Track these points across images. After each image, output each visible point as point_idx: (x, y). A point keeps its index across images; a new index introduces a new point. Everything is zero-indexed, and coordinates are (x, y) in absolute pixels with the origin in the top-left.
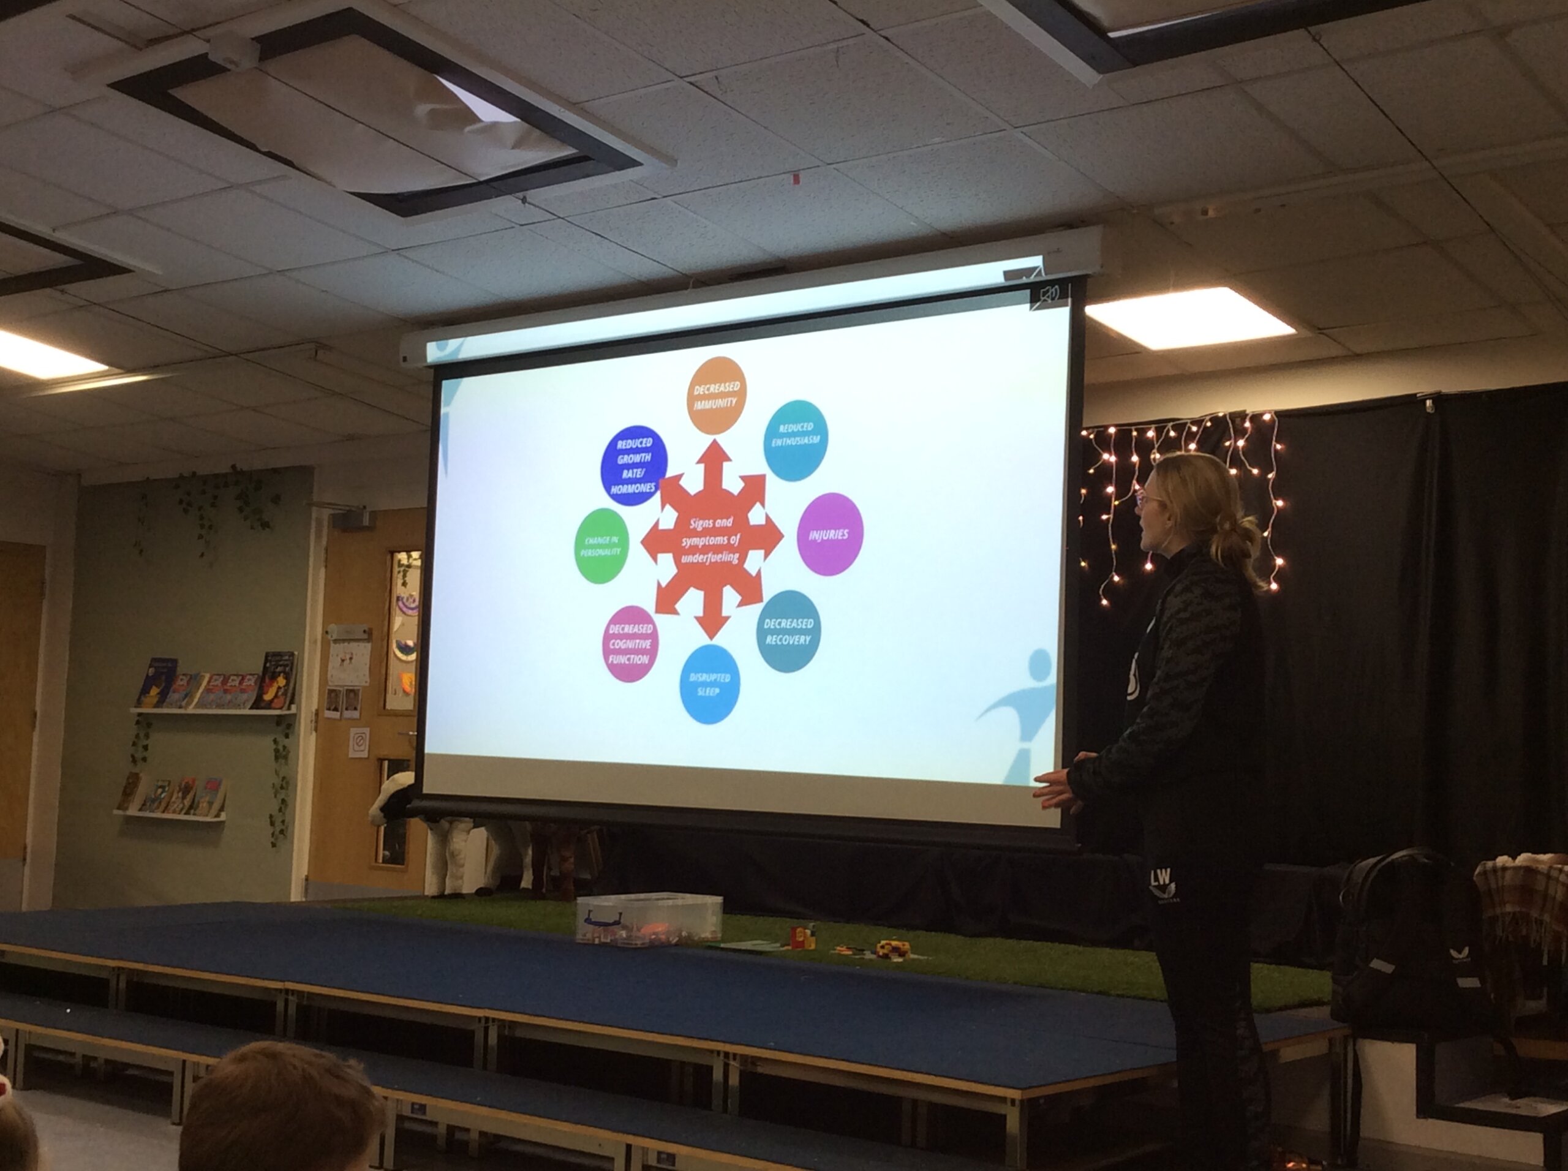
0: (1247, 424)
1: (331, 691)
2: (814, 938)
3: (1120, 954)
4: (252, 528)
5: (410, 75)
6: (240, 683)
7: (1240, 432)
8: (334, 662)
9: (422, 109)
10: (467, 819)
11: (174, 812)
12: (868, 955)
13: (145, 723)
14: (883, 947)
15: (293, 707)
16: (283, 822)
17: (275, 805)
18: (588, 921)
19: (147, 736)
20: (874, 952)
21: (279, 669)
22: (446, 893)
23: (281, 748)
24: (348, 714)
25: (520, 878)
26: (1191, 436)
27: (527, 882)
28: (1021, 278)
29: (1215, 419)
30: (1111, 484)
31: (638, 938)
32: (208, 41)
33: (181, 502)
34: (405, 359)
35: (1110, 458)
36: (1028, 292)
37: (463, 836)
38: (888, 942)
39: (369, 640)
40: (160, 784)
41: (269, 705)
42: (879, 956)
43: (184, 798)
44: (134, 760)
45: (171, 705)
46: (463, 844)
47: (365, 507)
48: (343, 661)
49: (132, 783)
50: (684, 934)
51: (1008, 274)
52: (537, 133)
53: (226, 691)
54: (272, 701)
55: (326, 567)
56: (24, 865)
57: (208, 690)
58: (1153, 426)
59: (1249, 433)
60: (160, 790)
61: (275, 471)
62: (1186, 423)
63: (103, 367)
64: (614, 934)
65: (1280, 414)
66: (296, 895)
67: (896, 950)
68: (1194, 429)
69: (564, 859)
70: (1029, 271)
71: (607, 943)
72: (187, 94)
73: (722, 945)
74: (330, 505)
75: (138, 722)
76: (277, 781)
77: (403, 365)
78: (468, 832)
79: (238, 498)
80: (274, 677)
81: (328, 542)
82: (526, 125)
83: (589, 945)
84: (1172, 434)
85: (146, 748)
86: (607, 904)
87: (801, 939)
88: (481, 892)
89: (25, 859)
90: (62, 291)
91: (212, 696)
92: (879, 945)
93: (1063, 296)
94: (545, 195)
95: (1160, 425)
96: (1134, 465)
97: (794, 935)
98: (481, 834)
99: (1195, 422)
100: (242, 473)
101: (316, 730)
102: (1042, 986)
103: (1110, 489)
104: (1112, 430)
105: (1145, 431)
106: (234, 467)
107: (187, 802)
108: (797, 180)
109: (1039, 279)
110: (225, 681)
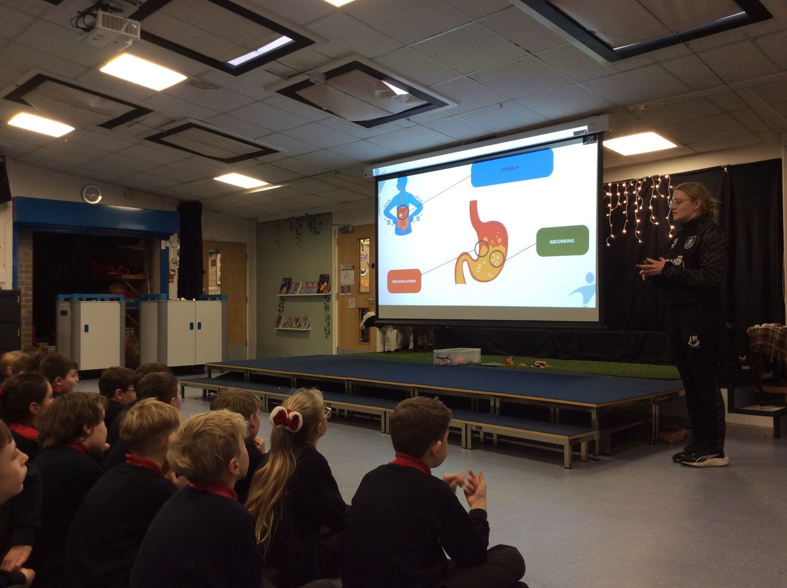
0: (659, 180)
1: (342, 287)
2: (513, 361)
3: (618, 364)
4: (313, 234)
5: (374, 81)
6: (312, 285)
7: (657, 183)
8: (342, 277)
9: (378, 92)
10: (391, 326)
11: (294, 327)
12: (532, 366)
13: (282, 299)
14: (537, 363)
15: (330, 292)
16: (329, 330)
17: (326, 324)
18: (437, 357)
19: (283, 303)
20: (534, 365)
21: (324, 280)
22: (386, 351)
23: (327, 306)
24: (348, 294)
25: (409, 346)
26: (639, 185)
27: (411, 346)
28: (580, 134)
29: (647, 179)
30: (610, 203)
31: (454, 362)
32: (309, 75)
33: (290, 226)
34: (366, 175)
35: (609, 194)
36: (582, 139)
37: (390, 332)
39: (353, 269)
40: (288, 318)
42: (536, 366)
43: (296, 323)
44: (280, 312)
45: (290, 293)
46: (390, 335)
47: (349, 225)
48: (345, 276)
49: (280, 318)
50: (469, 361)
51: (575, 133)
52: (414, 97)
53: (308, 288)
54: (323, 291)
55: (338, 245)
56: (247, 346)
57: (302, 288)
58: (625, 182)
59: (660, 183)
60: (289, 321)
61: (320, 214)
62: (637, 181)
63: (266, 184)
64: (446, 361)
65: (671, 176)
66: (334, 353)
67: (541, 364)
68: (640, 182)
69: (424, 339)
70: (582, 131)
71: (444, 365)
72: (300, 93)
73: (482, 364)
74: (338, 225)
75: (280, 299)
76: (326, 317)
77: (366, 177)
78: (392, 331)
79: (308, 224)
80: (323, 283)
81: (338, 237)
82: (411, 95)
83: (438, 365)
84: (632, 185)
85: (283, 307)
86: (443, 352)
87: (508, 361)
88: (396, 351)
89: (247, 344)
90: (256, 160)
91: (303, 290)
92: (535, 363)
93: (595, 139)
94: (415, 118)
95: (627, 182)
96: (618, 196)
97: (506, 360)
98: (395, 331)
99: (640, 180)
100: (309, 216)
101: (338, 300)
102: (594, 374)
103: (610, 205)
104: (610, 185)
105: (622, 184)
106: (306, 214)
107: (298, 324)
108: (501, 106)
109: (586, 134)
110: (307, 285)
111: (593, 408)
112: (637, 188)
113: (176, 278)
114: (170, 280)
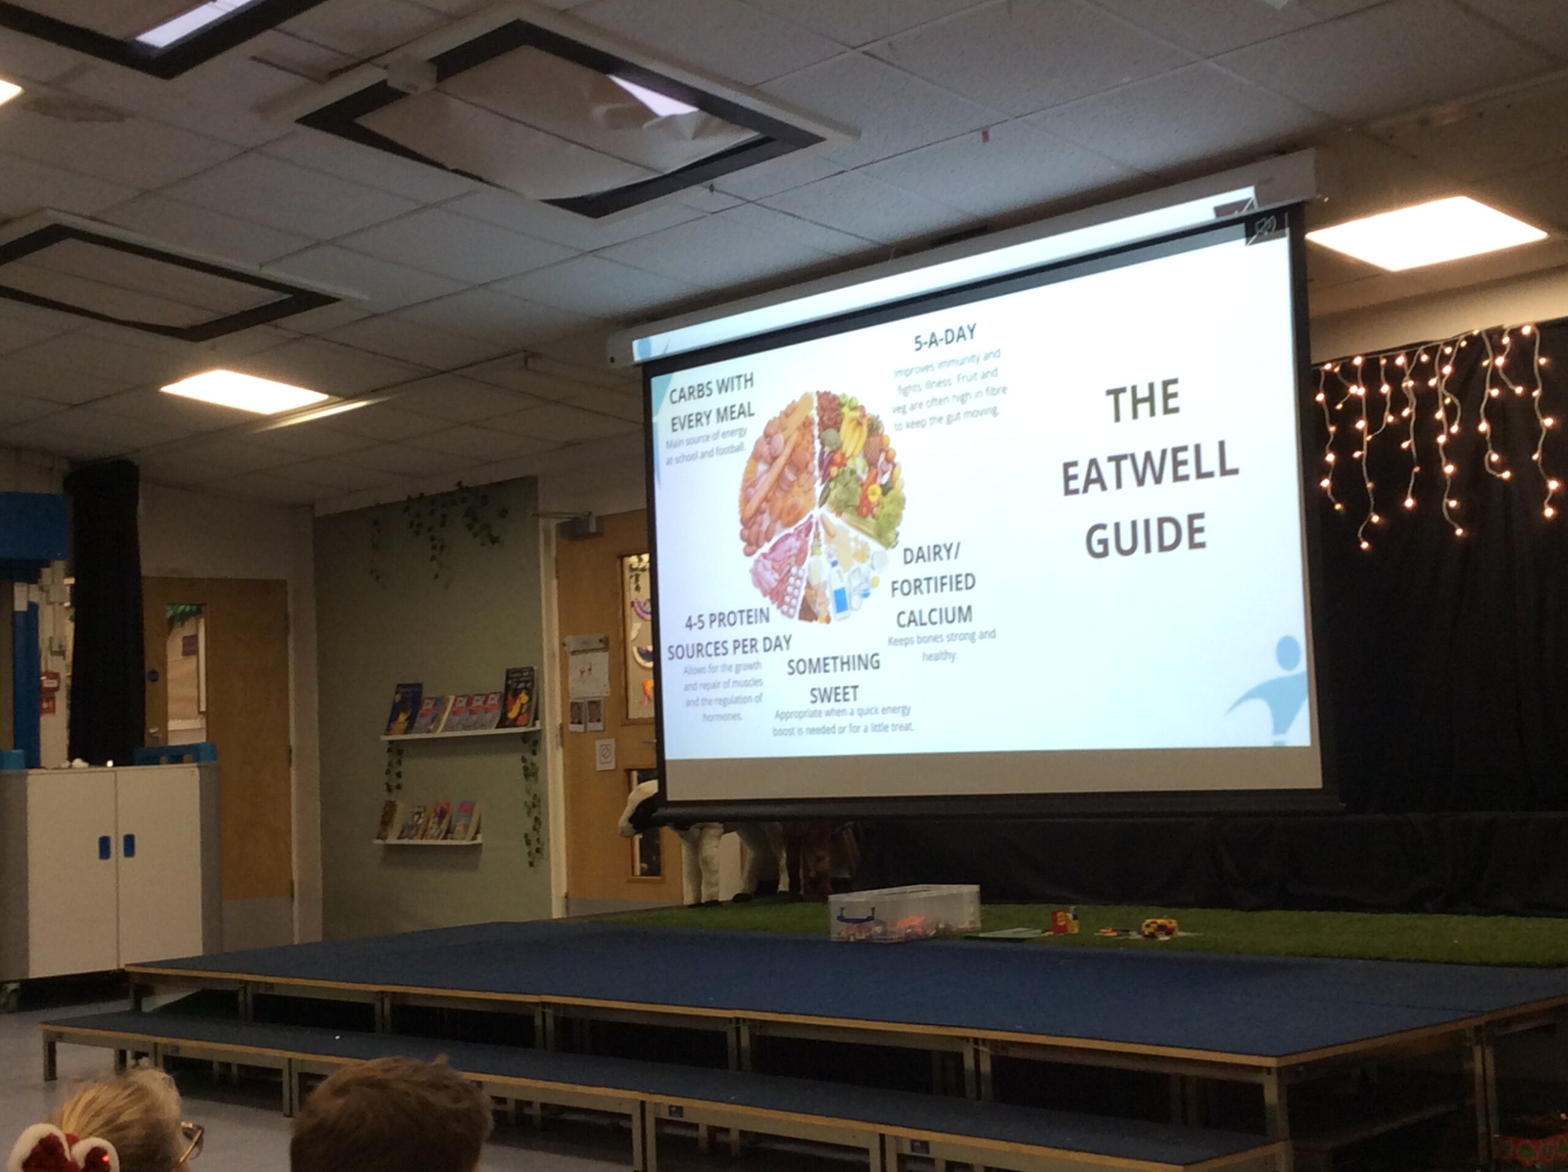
0: (1506, 340)
1: (573, 704)
2: (1076, 922)
3: (1408, 919)
4: (483, 545)
5: (583, 77)
6: (485, 702)
7: (1499, 349)
8: (574, 674)
9: (600, 111)
10: (716, 824)
11: (432, 837)
12: (1134, 935)
13: (397, 750)
14: (1148, 926)
15: (538, 723)
16: (538, 840)
17: (529, 823)
18: (841, 918)
19: (399, 763)
20: (1141, 932)
21: (521, 685)
22: (703, 901)
23: (529, 765)
24: (593, 726)
25: (777, 882)
26: (1445, 359)
27: (783, 885)
28: (1232, 212)
29: (1469, 338)
30: (1360, 417)
31: (893, 933)
32: (386, 67)
33: (412, 524)
34: (612, 360)
35: (1357, 390)
36: (1241, 227)
37: (715, 842)
38: (1153, 920)
39: (606, 649)
40: (416, 810)
41: (514, 723)
42: (1146, 936)
43: (440, 822)
44: (389, 789)
45: (419, 731)
46: (715, 849)
47: (590, 513)
48: (582, 672)
49: (390, 810)
50: (941, 926)
51: (1219, 210)
52: (717, 121)
53: (472, 712)
54: (516, 719)
55: (558, 577)
56: (293, 901)
57: (454, 713)
58: (1404, 352)
59: (1508, 350)
60: (416, 817)
61: (499, 484)
62: (1438, 346)
63: (323, 397)
64: (869, 930)
65: (1542, 327)
66: (557, 912)
67: (1162, 928)
68: (1448, 350)
69: (819, 859)
70: (1239, 205)
71: (862, 940)
72: (371, 121)
73: (981, 935)
74: (554, 515)
75: (389, 750)
76: (530, 800)
77: (613, 366)
78: (719, 837)
79: (467, 515)
80: (516, 694)
81: (557, 553)
82: (705, 114)
83: (844, 944)
84: (1424, 358)
85: (399, 775)
86: (860, 900)
87: (1062, 923)
88: (738, 898)
89: (292, 896)
90: (276, 327)
91: (457, 718)
92: (1144, 925)
93: (1280, 226)
94: (733, 181)
95: (1411, 351)
96: (1384, 396)
97: (1055, 920)
98: (733, 840)
99: (1447, 343)
100: (468, 489)
101: (562, 744)
102: (1315, 956)
103: (1361, 425)
104: (1358, 361)
105: (1394, 358)
106: (459, 484)
107: (444, 826)
108: (986, 136)
109: (1252, 212)
110: (469, 702)
111: (1269, 1070)
112: (1441, 368)
113: (62, 702)
114: (45, 705)
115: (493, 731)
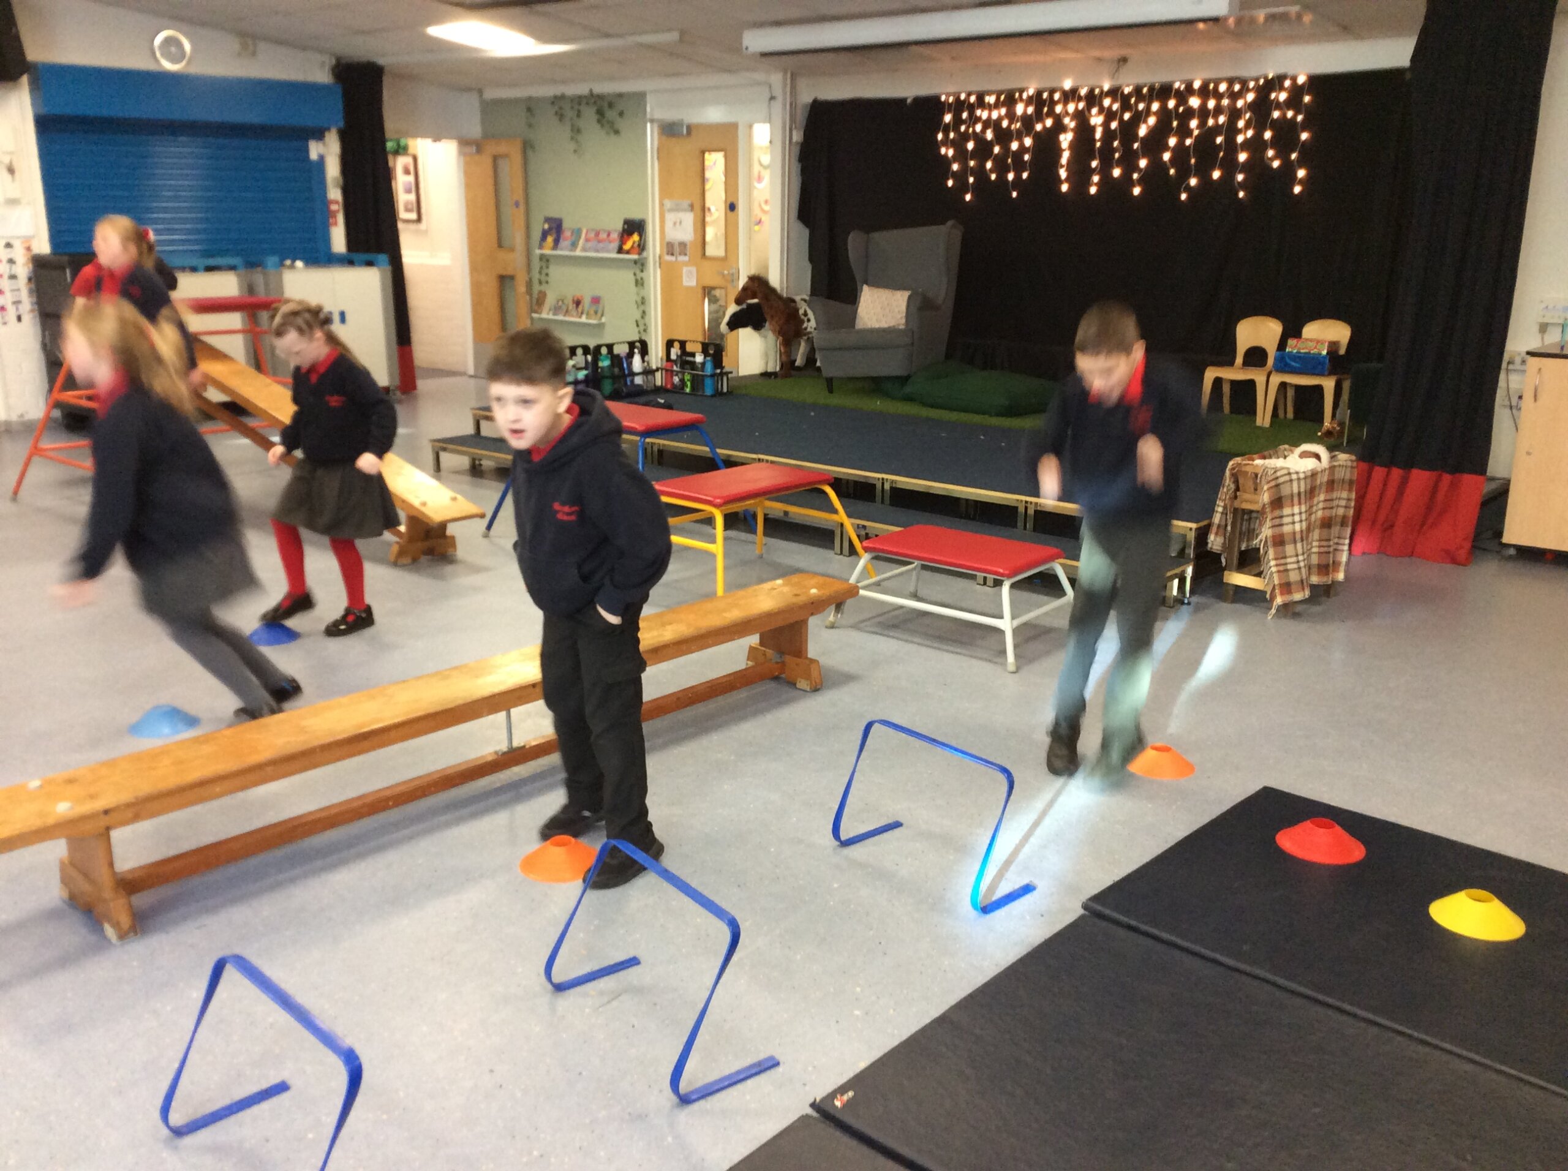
0: (1287, 83)
1: (668, 243)
4: (608, 134)
6: (607, 236)
7: (1282, 88)
8: (669, 225)
13: (546, 259)
15: (644, 253)
16: (644, 324)
17: (636, 313)
19: (547, 267)
21: (633, 229)
23: (639, 278)
24: (682, 258)
26: (1249, 89)
29: (1266, 78)
30: (1195, 121)
33: (556, 113)
35: (1194, 102)
39: (691, 210)
40: (559, 298)
41: (628, 252)
43: (578, 308)
44: (541, 283)
45: (562, 249)
47: (682, 120)
48: (675, 223)
49: (542, 297)
53: (599, 241)
54: (629, 250)
55: (658, 161)
57: (587, 240)
58: (1225, 81)
59: (1288, 89)
60: (560, 302)
61: (621, 96)
62: (1246, 80)
63: (531, 41)
65: (1311, 78)
68: (1252, 84)
74: (659, 119)
75: (541, 259)
76: (639, 300)
79: (596, 113)
80: (630, 234)
81: (659, 143)
84: (1237, 87)
85: (547, 275)
91: (589, 245)
95: (1231, 82)
96: (1210, 108)
99: (1252, 79)
100: (598, 96)
101: (660, 268)
103: (1193, 123)
104: (1197, 83)
105: (1218, 84)
106: (591, 90)
107: (581, 311)
110: (597, 235)
112: (1246, 95)
113: (340, 219)
114: (331, 221)
115: (615, 255)
